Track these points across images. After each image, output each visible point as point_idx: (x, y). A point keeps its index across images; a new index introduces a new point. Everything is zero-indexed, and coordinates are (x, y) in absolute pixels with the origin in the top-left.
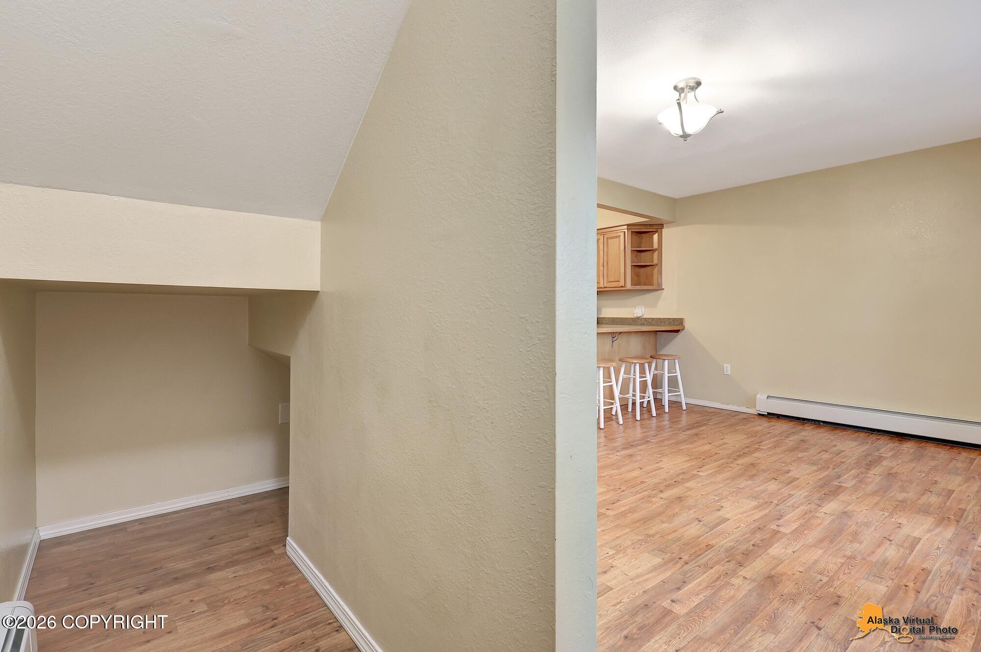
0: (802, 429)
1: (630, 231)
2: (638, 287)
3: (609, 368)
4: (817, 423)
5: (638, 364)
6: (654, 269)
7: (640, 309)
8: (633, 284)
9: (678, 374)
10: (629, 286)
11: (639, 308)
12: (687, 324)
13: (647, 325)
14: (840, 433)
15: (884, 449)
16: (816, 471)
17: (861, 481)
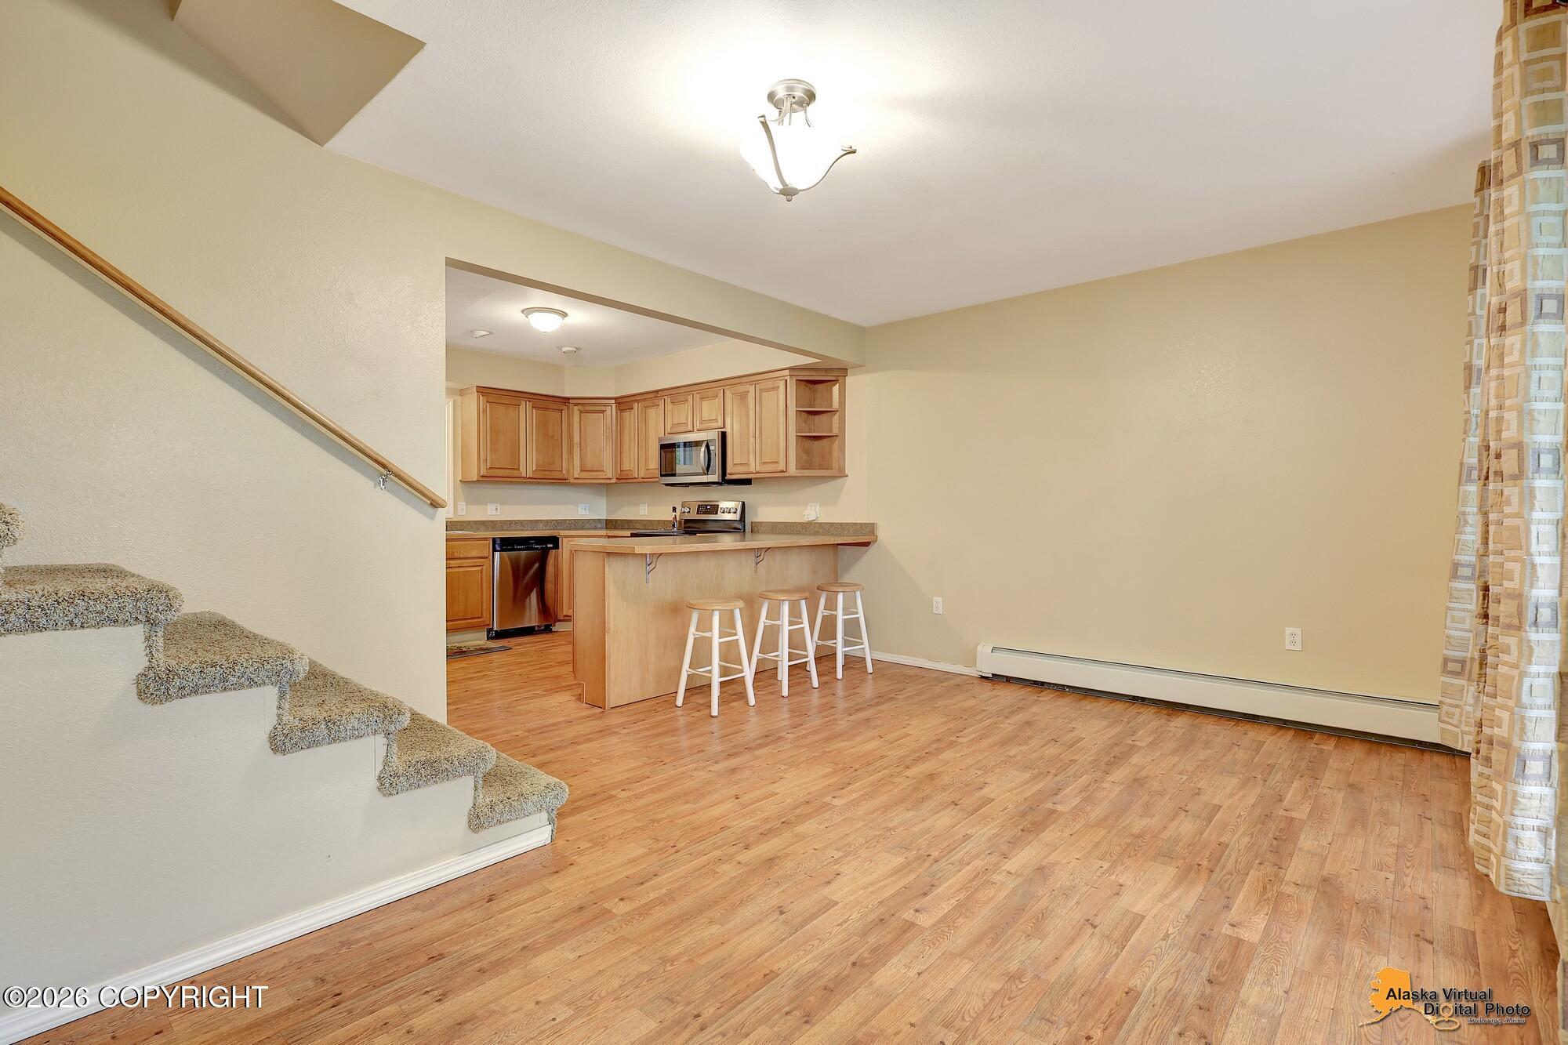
0: (1036, 701)
1: (795, 378)
2: (807, 473)
3: (732, 612)
4: (1060, 689)
5: (787, 603)
6: (833, 443)
7: (813, 508)
8: (801, 466)
9: (861, 615)
10: (793, 470)
11: (811, 506)
12: (882, 533)
13: (823, 534)
14: (1089, 705)
15: (1144, 730)
16: (1029, 782)
17: (1087, 799)
